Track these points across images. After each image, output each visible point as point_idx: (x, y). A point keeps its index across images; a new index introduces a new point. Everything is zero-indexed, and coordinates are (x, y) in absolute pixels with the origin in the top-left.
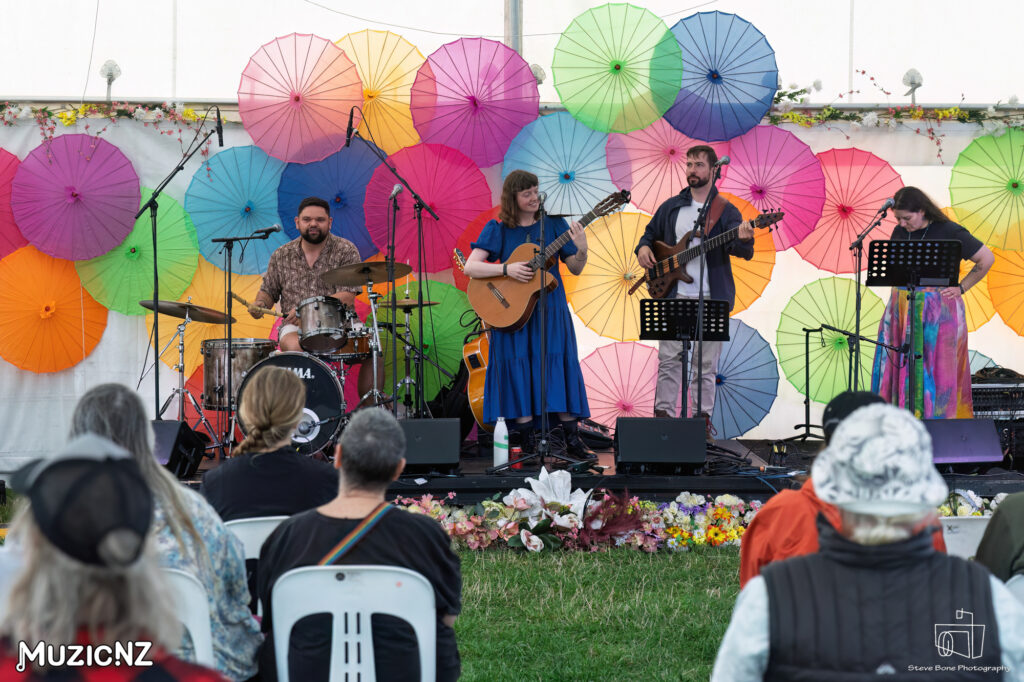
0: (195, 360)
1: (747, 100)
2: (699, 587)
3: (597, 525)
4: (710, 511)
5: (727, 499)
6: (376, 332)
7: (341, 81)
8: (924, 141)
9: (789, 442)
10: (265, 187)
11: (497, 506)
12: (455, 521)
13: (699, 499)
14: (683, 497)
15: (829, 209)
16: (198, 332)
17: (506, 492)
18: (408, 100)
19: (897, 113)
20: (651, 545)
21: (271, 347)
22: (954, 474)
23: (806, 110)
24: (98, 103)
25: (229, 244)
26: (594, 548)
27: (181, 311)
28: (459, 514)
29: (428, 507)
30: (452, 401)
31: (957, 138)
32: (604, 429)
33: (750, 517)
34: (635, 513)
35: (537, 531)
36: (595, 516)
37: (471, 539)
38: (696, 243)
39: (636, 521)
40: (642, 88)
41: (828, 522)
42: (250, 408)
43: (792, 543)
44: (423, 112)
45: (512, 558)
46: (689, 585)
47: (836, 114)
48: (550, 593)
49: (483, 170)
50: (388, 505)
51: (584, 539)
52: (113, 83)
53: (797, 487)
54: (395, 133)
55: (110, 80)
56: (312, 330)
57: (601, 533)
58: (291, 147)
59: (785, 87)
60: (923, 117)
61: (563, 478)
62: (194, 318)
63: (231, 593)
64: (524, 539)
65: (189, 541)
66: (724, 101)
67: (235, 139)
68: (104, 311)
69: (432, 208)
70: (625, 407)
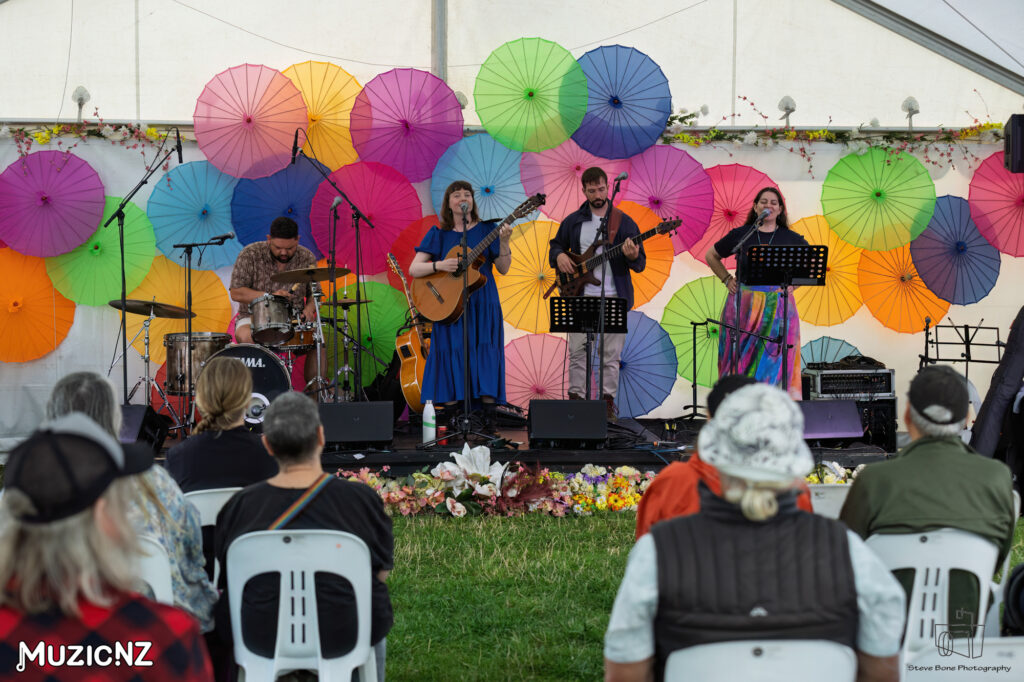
0: (159, 351)
1: (644, 123)
2: (601, 547)
3: (513, 493)
4: (611, 480)
5: (626, 470)
6: (319, 325)
7: (287, 106)
8: (797, 158)
9: (679, 420)
10: (219, 197)
11: (425, 477)
12: (390, 490)
13: (602, 470)
14: (588, 468)
15: (718, 215)
16: (162, 326)
17: (434, 465)
18: (347, 123)
19: (774, 134)
20: (560, 511)
21: (226, 339)
22: (821, 449)
23: (695, 133)
24: (71, 124)
25: (189, 249)
26: (510, 514)
27: (144, 308)
28: (392, 484)
29: (368, 477)
30: (387, 386)
31: (828, 156)
32: (519, 410)
33: (645, 485)
34: (546, 482)
35: (460, 499)
36: (511, 485)
37: (404, 506)
39: (546, 489)
40: (552, 112)
44: (361, 130)
45: (439, 522)
46: (592, 544)
47: (721, 136)
48: (472, 552)
49: (415, 185)
50: (328, 476)
51: (502, 505)
52: (84, 107)
53: (686, 459)
54: (337, 153)
55: (81, 105)
56: (263, 325)
57: (516, 500)
58: (243, 163)
59: (676, 112)
60: (797, 138)
61: (482, 453)
62: (158, 315)
63: (189, 556)
64: (449, 506)
65: (153, 510)
66: (624, 124)
67: (191, 155)
68: (72, 306)
69: (369, 220)
70: (539, 391)
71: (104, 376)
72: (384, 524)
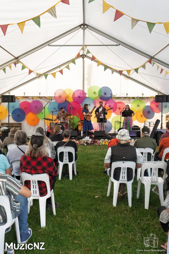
0: (49, 124)
1: (109, 96)
2: (103, 149)
3: (92, 142)
4: (104, 141)
5: (106, 140)
6: (68, 121)
7: (64, 94)
8: (128, 101)
9: (113, 134)
10: (56, 106)
11: (81, 140)
12: (77, 142)
13: (103, 140)
14: (102, 139)
15: (118, 108)
16: (49, 122)
17: (82, 139)
18: (72, 96)
19: (125, 98)
20: (98, 145)
21: (57, 123)
22: (132, 137)
23: (115, 97)
24: (38, 97)
25: (53, 112)
26: (92, 145)
27: (47, 119)
28: (77, 141)
29: (74, 140)
30: (77, 129)
31: (132, 101)
32: (93, 132)
33: (109, 142)
34: (96, 141)
35: (86, 143)
36: (92, 141)
37: (79, 144)
38: (102, 112)
39: (96, 142)
40: (97, 95)
41: (118, 141)
42: (55, 130)
43: (113, 145)
44: (74, 98)
45: (83, 146)
46: (102, 149)
47: (118, 98)
48: (87, 150)
49: (80, 104)
50: (70, 140)
51: (91, 144)
53: (114, 138)
54: (71, 100)
55: (40, 94)
56: (62, 121)
57: (93, 143)
58: (59, 102)
59: (113, 95)
60: (128, 98)
61: (88, 137)
62: (49, 120)
63: (53, 150)
64: (84, 144)
65: (48, 144)
66: (106, 96)
67: (53, 101)
68: (39, 119)
69: (74, 108)
70: (96, 130)
71: (42, 127)
72: (76, 146)
